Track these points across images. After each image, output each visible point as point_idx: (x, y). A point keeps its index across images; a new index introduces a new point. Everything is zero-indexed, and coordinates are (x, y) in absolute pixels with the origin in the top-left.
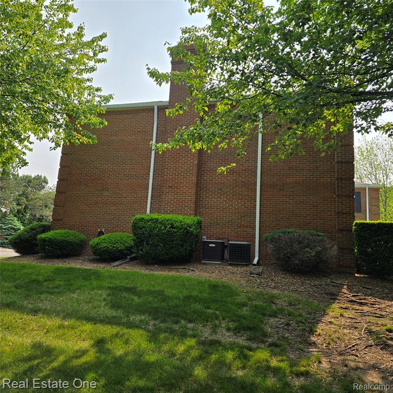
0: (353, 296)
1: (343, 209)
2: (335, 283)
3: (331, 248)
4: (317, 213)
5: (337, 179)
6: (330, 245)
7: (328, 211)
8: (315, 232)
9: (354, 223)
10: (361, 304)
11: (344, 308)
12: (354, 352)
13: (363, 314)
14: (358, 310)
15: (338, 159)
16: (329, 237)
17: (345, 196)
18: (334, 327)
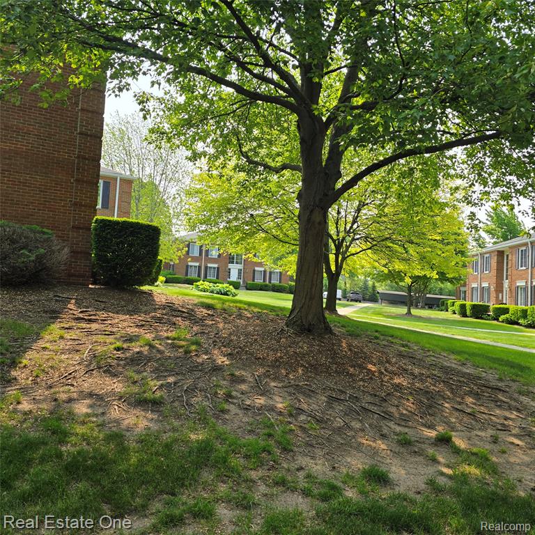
0: (81, 312)
1: (83, 200)
2: (59, 297)
3: (59, 251)
4: (45, 201)
5: (78, 157)
6: (59, 247)
7: (61, 200)
8: (38, 228)
9: (95, 219)
10: (90, 321)
11: (67, 328)
12: (69, 381)
13: (90, 333)
14: (84, 329)
15: (82, 128)
16: (59, 237)
17: (86, 182)
18: (49, 353)
